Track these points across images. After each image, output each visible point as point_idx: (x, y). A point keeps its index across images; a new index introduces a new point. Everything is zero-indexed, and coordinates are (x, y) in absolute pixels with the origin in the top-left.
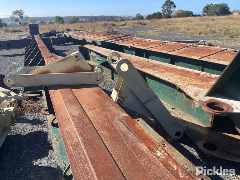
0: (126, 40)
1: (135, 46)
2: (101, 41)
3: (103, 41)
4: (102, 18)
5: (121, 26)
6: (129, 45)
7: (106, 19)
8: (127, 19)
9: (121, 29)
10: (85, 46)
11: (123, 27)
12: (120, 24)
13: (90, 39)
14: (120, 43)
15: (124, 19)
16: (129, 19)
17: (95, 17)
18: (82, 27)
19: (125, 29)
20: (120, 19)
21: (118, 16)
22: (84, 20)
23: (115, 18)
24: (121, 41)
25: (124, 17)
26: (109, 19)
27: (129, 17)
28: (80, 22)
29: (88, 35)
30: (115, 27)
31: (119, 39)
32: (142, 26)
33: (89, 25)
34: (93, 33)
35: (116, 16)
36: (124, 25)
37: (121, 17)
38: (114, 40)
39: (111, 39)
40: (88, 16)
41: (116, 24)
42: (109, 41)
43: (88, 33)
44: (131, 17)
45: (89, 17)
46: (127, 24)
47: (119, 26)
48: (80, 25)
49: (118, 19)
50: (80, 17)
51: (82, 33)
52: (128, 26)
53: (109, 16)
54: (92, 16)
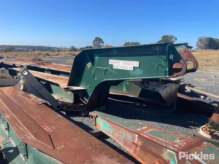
0: (47, 65)
1: (50, 69)
2: (27, 65)
3: (28, 65)
4: (39, 48)
5: (55, 55)
6: (46, 68)
7: (44, 49)
8: (63, 50)
9: (53, 58)
10: (14, 69)
11: (55, 56)
12: (54, 54)
13: (19, 64)
14: (42, 67)
15: (61, 49)
16: (66, 50)
17: (32, 47)
18: (16, 55)
19: (57, 58)
20: (57, 49)
21: (55, 47)
22: (21, 49)
23: (53, 49)
24: (43, 65)
25: (61, 48)
26: (47, 49)
27: (65, 48)
28: (15, 51)
29: (18, 62)
30: (49, 56)
31: (41, 64)
32: (72, 56)
33: (23, 54)
34: (22, 60)
35: (53, 47)
36: (58, 55)
37: (58, 48)
38: (37, 65)
39: (35, 64)
40: (25, 45)
41: (51, 53)
42: (33, 66)
43: (18, 60)
44: (67, 48)
45: (26, 47)
46: (60, 54)
47: (53, 56)
48: (14, 53)
49: (55, 49)
50: (17, 46)
51: (14, 60)
52: (61, 55)
53: (46, 47)
54: (29, 46)
